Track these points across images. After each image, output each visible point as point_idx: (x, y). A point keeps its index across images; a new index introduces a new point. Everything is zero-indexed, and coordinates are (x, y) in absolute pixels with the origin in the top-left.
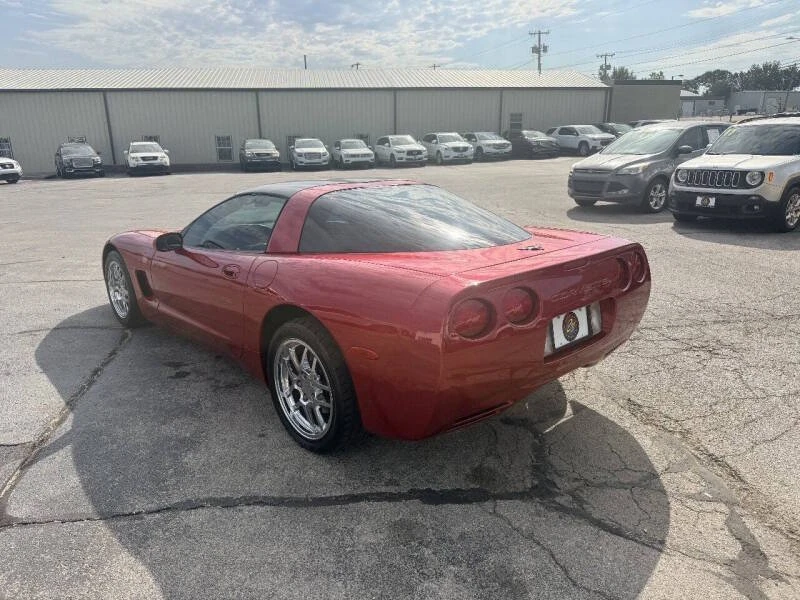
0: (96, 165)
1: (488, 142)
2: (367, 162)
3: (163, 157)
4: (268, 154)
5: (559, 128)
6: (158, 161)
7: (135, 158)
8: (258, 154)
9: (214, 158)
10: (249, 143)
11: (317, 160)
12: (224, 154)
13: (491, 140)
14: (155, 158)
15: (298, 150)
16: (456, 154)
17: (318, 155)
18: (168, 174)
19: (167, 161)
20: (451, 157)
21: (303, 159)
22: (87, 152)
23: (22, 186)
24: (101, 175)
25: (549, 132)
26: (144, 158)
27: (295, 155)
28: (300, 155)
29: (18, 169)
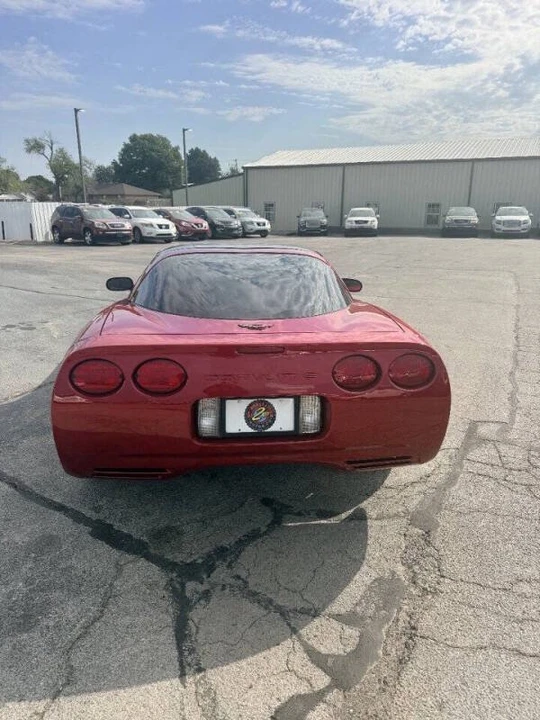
0: (323, 227)
3: (373, 221)
4: (466, 221)
6: (369, 224)
7: (351, 221)
8: (456, 221)
9: (421, 223)
10: (453, 209)
11: (517, 228)
12: (431, 220)
14: (366, 222)
15: (498, 218)
17: (519, 223)
18: (375, 236)
19: (376, 224)
21: (500, 226)
22: (319, 217)
23: (270, 238)
24: (325, 234)
26: (357, 222)
27: (494, 223)
28: (499, 222)
29: (268, 226)
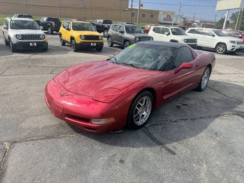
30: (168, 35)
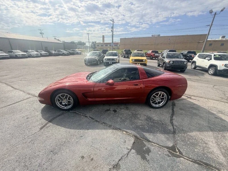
1: (43, 53)
2: (8, 57)
5: (57, 50)
13: (43, 52)
16: (36, 55)
20: (35, 56)
25: (55, 51)
30: (209, 60)
